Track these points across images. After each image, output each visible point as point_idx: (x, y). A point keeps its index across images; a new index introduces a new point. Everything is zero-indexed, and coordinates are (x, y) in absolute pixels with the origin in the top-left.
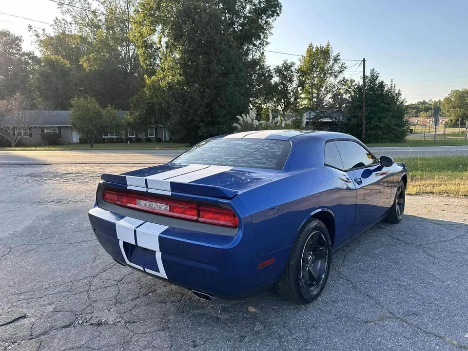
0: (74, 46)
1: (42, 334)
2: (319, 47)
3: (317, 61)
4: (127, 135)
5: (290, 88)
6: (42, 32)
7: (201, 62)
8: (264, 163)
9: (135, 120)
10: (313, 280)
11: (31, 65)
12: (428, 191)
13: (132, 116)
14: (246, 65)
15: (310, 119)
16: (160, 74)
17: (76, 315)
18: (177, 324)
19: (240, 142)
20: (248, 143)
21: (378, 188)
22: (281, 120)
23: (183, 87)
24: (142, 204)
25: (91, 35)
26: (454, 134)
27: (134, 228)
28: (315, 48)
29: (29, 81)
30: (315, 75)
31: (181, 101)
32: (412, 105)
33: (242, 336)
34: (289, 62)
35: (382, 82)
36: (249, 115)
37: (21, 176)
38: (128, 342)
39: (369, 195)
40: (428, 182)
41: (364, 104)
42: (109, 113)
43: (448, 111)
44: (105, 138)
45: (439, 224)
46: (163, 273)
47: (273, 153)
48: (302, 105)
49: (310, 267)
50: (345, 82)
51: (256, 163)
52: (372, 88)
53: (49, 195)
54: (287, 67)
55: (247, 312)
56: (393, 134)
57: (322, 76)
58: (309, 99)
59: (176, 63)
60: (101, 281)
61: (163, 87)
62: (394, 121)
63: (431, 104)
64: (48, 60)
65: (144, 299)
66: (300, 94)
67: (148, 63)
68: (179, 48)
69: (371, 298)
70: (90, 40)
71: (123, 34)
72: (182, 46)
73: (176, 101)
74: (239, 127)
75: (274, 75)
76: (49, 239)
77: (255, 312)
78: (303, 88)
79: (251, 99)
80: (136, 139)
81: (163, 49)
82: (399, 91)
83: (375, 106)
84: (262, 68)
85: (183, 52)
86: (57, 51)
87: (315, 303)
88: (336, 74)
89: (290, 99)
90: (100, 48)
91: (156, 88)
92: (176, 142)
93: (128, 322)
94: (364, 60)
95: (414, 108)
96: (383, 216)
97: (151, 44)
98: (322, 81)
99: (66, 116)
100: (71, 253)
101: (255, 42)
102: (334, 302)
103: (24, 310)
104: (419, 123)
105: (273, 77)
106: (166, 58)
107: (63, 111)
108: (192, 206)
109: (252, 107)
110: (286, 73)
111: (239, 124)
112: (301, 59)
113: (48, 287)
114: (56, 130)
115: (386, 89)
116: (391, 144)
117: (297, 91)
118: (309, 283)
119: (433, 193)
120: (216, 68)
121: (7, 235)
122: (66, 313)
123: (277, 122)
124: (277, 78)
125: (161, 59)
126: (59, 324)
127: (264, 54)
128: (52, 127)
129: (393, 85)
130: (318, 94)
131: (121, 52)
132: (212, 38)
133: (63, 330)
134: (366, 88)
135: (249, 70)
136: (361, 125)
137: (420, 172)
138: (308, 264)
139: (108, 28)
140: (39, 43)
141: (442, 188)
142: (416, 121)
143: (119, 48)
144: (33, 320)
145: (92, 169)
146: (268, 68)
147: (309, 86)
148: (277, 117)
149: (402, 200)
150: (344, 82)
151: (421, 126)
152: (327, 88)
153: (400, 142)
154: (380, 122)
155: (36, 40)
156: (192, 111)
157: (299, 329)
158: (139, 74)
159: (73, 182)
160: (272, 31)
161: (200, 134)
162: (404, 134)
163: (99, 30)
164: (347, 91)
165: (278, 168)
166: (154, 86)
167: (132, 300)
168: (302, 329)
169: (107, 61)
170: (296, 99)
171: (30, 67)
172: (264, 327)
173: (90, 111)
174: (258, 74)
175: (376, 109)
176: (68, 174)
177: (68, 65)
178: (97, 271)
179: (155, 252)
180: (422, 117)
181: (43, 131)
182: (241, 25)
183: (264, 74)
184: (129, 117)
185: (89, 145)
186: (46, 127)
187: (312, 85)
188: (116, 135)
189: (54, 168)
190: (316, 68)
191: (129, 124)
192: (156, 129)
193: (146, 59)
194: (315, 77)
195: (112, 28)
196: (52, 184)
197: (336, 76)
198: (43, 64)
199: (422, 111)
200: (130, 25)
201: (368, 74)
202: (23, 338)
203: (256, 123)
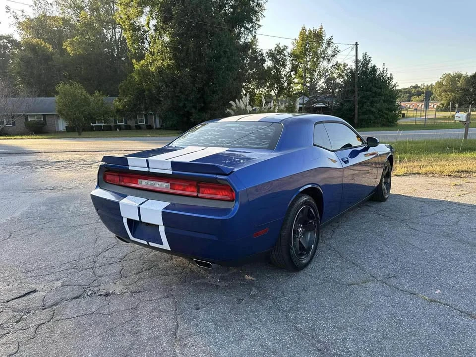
0: (56, 29)
1: (54, 305)
2: (312, 30)
3: (309, 44)
4: (115, 122)
5: (283, 73)
6: (21, 14)
7: (191, 45)
8: (258, 144)
9: (124, 106)
10: (303, 250)
11: (11, 49)
12: (414, 172)
13: (121, 102)
14: (238, 49)
15: (303, 104)
16: (148, 58)
17: (84, 288)
18: (180, 292)
19: (235, 125)
20: (242, 126)
21: (367, 169)
22: (275, 105)
23: (174, 71)
24: (144, 183)
25: (74, 18)
26: (445, 118)
27: (137, 205)
28: (308, 31)
29: (9, 66)
30: (308, 60)
31: (172, 86)
32: (404, 89)
33: (240, 300)
34: (281, 46)
35: (374, 66)
36: (242, 101)
37: (10, 165)
38: (136, 308)
39: (358, 175)
40: (416, 164)
41: (356, 89)
42: (97, 99)
43: (440, 95)
44: (93, 126)
45: (422, 202)
46: (166, 246)
47: (266, 134)
48: (295, 90)
49: (300, 238)
50: (339, 66)
51: (250, 144)
52: (364, 73)
53: (42, 183)
54: (280, 51)
55: (244, 280)
56: (385, 118)
57: (315, 60)
58: (302, 84)
59: (166, 47)
60: (104, 259)
61: (152, 72)
62: (386, 105)
63: (423, 88)
64: (29, 44)
65: (148, 273)
66: (294, 79)
67: (136, 46)
68: (168, 31)
69: (356, 265)
70: (73, 22)
71: (109, 15)
72: (172, 28)
73: (166, 87)
74: (232, 113)
75: (266, 59)
76: (47, 224)
77: (251, 279)
78: (296, 73)
79: (244, 84)
80: (125, 126)
81: (152, 32)
82: (391, 75)
83: (367, 91)
84: (254, 52)
85: (173, 36)
86: (39, 34)
87: (306, 270)
88: (329, 58)
89: (284, 84)
90: (84, 31)
91: (145, 73)
92: (167, 129)
93: (134, 292)
94: (356, 44)
95: (406, 93)
96: (370, 194)
97: (139, 26)
98: (315, 65)
99: (51, 103)
100: (72, 236)
101: (247, 25)
102: (323, 269)
103: (34, 286)
104: (411, 108)
105: (265, 61)
106: (155, 42)
107: (47, 98)
108: (191, 183)
109: (244, 92)
110: (278, 57)
111: (232, 109)
112: (294, 42)
113: (53, 265)
114: (40, 118)
115: (378, 73)
116: (382, 129)
117: (290, 76)
118: (300, 252)
119: (420, 174)
120: (207, 51)
121: (5, 221)
122: (75, 287)
123: (270, 108)
124: (270, 62)
125: (149, 42)
126: (69, 296)
127: (257, 37)
128: (36, 115)
129: (385, 69)
130: (312, 79)
131: (107, 35)
132: (203, 21)
133: (74, 301)
134: (359, 72)
135: (241, 54)
136: (354, 110)
137: (409, 155)
138: (298, 235)
139: (92, 10)
140: (18, 25)
141: (428, 169)
142: (409, 106)
143: (105, 31)
144: (44, 293)
145: (83, 157)
146: (260, 51)
147: (303, 71)
148: (270, 103)
149: (389, 180)
150: (337, 66)
151: (412, 110)
152: (320, 72)
153: (392, 126)
154: (372, 107)
155: (14, 22)
156: (183, 96)
157: (291, 292)
158: (127, 58)
159: (65, 170)
160: (264, 13)
161: (192, 120)
162: (395, 118)
163: (83, 12)
164: (340, 76)
165: (271, 148)
166: (143, 71)
167: (137, 274)
168: (293, 292)
169: (92, 45)
170: (289, 84)
171: (9, 52)
172: (260, 291)
173: (78, 97)
174: (251, 58)
175: (369, 93)
176: (59, 162)
177: (51, 49)
178: (100, 250)
179: (158, 226)
180: (415, 101)
181: (27, 119)
182: (232, 7)
183: (256, 58)
184: (118, 103)
185: (77, 133)
186: (29, 115)
187: (305, 70)
188: (105, 123)
189: (44, 157)
190: (309, 52)
191: (118, 111)
192: (146, 116)
193: (133, 43)
194: (308, 61)
195: (97, 9)
196: (44, 172)
197: (329, 60)
198: (23, 48)
199: (414, 95)
200: (115, 6)
201: (360, 58)
202: (37, 308)
203: (249, 108)
